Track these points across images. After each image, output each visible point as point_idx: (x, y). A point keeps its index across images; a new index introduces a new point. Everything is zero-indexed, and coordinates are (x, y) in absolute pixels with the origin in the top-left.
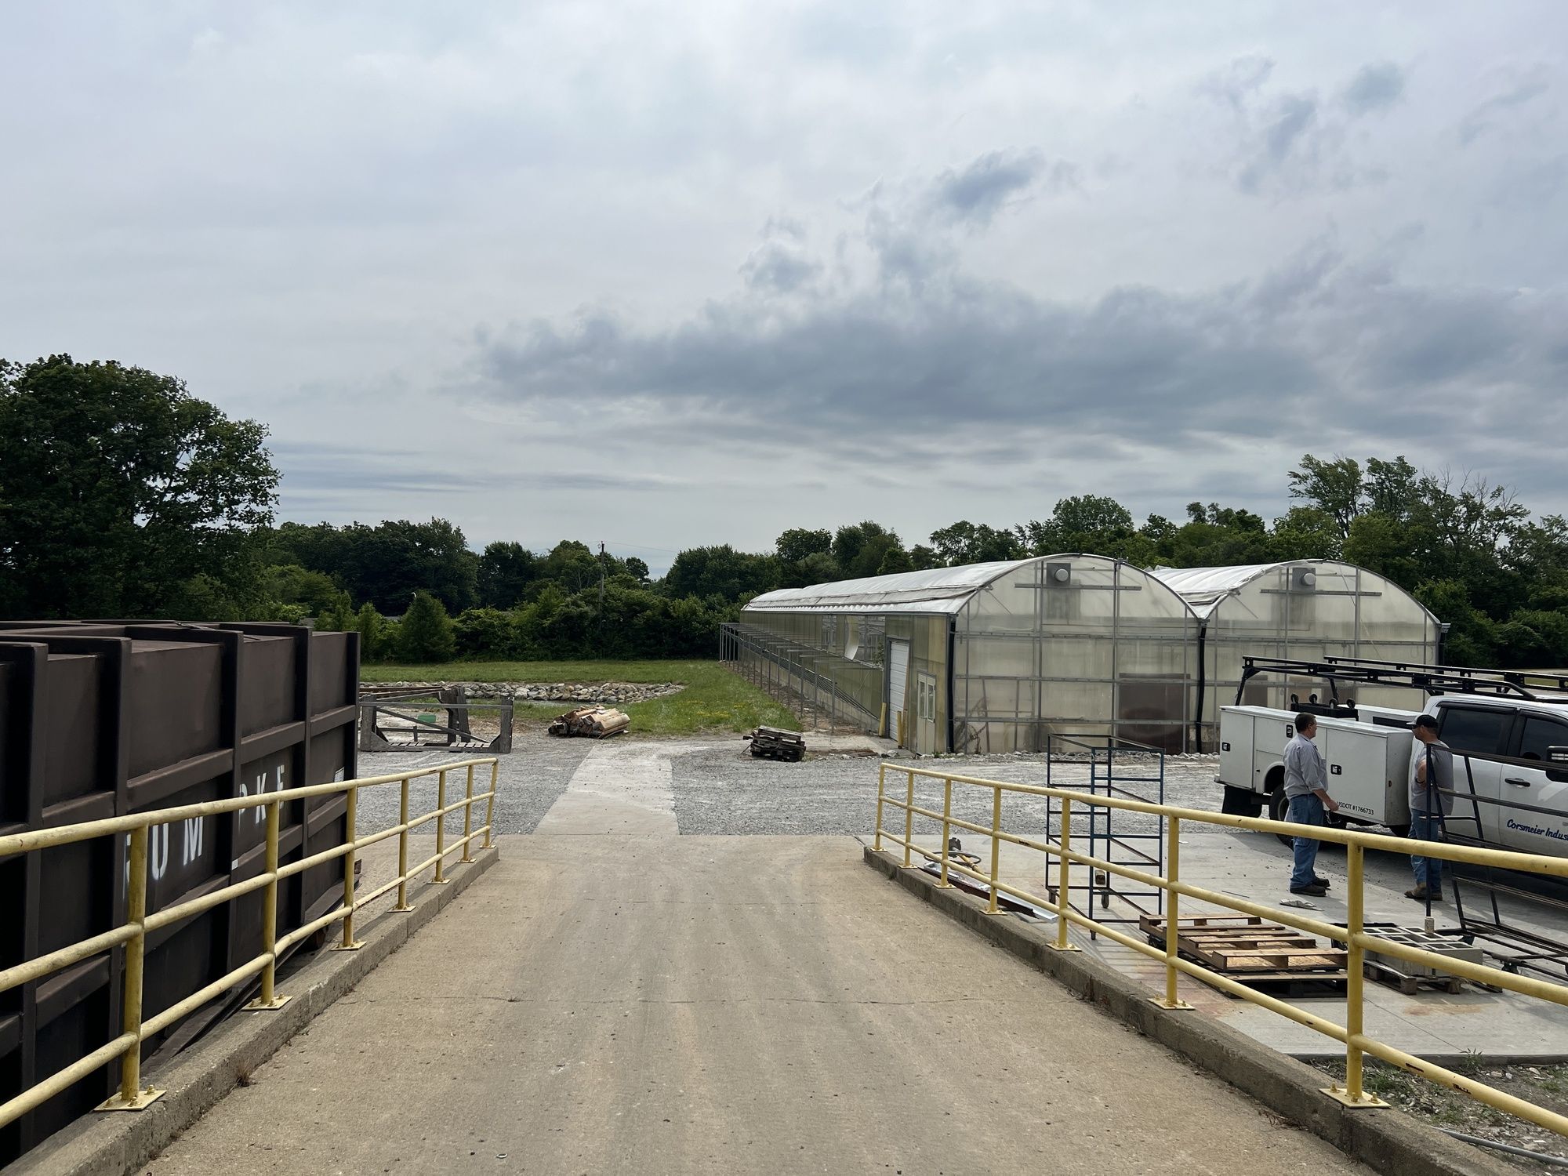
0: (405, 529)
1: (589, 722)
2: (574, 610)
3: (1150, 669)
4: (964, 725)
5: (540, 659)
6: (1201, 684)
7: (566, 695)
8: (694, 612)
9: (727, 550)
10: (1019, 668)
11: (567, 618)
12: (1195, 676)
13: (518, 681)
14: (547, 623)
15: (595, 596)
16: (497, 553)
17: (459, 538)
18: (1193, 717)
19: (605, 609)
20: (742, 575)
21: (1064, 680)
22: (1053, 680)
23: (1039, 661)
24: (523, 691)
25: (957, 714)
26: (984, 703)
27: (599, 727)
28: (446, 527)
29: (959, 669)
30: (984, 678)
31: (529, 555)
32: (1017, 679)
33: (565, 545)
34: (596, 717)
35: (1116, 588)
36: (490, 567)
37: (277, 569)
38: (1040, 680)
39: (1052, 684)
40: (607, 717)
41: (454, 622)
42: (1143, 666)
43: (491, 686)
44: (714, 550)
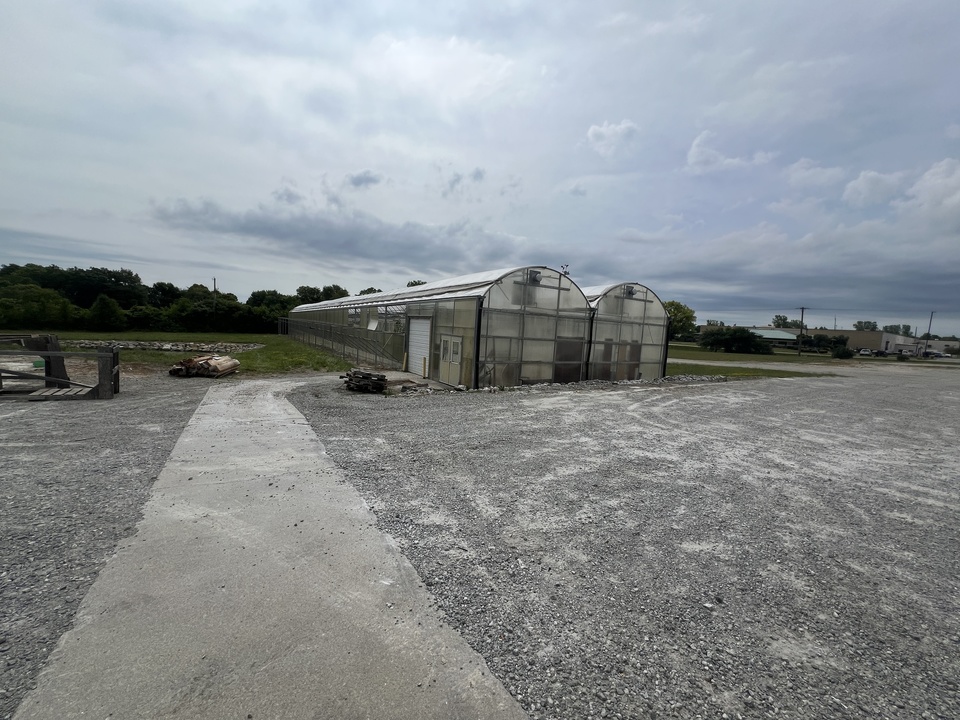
0: (104, 272)
1: (206, 366)
2: (200, 309)
3: (570, 336)
4: (484, 365)
5: (181, 331)
6: (590, 342)
7: (196, 349)
8: (264, 312)
9: (275, 292)
10: (513, 333)
11: (195, 312)
12: (587, 338)
13: (165, 341)
14: (184, 314)
15: (212, 303)
16: (160, 287)
17: (137, 279)
18: (585, 360)
19: (216, 309)
20: (282, 302)
21: (534, 339)
22: (529, 339)
23: (523, 329)
24: (167, 346)
25: (481, 359)
26: (493, 353)
27: (215, 369)
28: (130, 273)
29: (483, 332)
30: (494, 337)
31: (177, 289)
32: (511, 338)
33: (195, 286)
34: (212, 362)
35: (560, 289)
36: (156, 293)
37: (20, 285)
38: (522, 339)
39: (529, 342)
40: (221, 362)
41: (127, 312)
42: (567, 333)
43: (147, 344)
44: (269, 292)
